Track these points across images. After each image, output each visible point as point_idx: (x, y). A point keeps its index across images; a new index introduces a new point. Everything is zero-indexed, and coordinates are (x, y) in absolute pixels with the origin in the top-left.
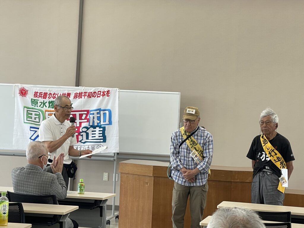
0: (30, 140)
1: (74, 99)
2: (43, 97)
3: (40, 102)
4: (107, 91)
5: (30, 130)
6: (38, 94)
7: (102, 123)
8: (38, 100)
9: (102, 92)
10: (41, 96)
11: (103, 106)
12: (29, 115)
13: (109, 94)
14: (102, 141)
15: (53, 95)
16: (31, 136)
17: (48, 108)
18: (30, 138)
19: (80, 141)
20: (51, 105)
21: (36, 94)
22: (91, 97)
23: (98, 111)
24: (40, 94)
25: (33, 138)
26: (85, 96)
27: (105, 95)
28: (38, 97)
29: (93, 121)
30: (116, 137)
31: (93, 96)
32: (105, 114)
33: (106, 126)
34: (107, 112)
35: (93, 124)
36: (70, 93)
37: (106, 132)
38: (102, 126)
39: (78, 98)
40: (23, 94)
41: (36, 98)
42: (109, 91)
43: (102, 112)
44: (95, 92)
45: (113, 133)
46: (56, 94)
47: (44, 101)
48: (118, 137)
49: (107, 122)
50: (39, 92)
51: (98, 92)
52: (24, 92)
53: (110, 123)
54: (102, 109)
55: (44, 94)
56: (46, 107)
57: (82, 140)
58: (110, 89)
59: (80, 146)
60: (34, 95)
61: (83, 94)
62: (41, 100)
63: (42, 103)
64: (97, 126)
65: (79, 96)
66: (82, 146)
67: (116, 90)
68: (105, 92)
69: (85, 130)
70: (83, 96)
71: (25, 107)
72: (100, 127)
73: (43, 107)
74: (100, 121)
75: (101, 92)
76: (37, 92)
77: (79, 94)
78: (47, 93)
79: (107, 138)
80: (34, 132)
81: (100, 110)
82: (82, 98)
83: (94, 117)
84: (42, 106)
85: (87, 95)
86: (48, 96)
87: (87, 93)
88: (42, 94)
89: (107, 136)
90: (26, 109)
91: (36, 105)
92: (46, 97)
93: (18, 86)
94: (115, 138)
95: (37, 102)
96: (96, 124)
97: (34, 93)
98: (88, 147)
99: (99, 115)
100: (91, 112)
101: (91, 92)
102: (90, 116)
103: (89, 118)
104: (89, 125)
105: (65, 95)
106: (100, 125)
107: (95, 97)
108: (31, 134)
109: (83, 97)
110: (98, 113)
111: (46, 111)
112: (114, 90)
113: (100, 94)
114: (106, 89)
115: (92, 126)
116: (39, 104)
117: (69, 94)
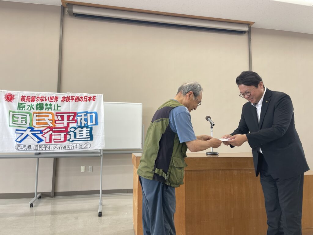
0: (16, 142)
1: (62, 102)
2: (31, 100)
3: (27, 106)
4: (93, 97)
5: (16, 133)
6: (26, 98)
7: (89, 124)
8: (26, 104)
9: (89, 97)
10: (29, 100)
11: (89, 109)
12: (15, 119)
13: (95, 99)
14: (89, 139)
15: (40, 98)
16: (16, 138)
17: (36, 110)
18: (16, 141)
19: (68, 140)
20: (38, 107)
21: (23, 98)
22: (78, 101)
23: (85, 114)
24: (27, 98)
25: (19, 140)
26: (72, 99)
27: (91, 100)
28: (25, 100)
29: (81, 123)
30: (103, 135)
31: (80, 101)
32: (91, 116)
33: (93, 127)
34: (94, 115)
35: (81, 124)
36: (58, 97)
37: (93, 131)
38: (89, 126)
39: (66, 101)
40: (9, 100)
41: (23, 102)
42: (94, 96)
43: (89, 115)
44: (82, 97)
45: (99, 132)
46: (44, 97)
47: (31, 104)
48: (104, 136)
49: (94, 123)
50: (26, 96)
51: (85, 97)
52: (11, 97)
53: (97, 123)
54: (89, 111)
55: (32, 98)
56: (34, 109)
57: (70, 139)
58: (96, 95)
59: (68, 145)
60: (21, 99)
61: (70, 98)
62: (29, 103)
63: (29, 106)
64: (84, 127)
65: (66, 100)
66: (70, 145)
67: (101, 96)
68: (91, 97)
69: (73, 130)
70: (71, 99)
71: (10, 111)
72: (87, 127)
73: (31, 110)
74: (87, 122)
75: (87, 97)
76: (25, 97)
77: (67, 98)
78: (35, 97)
79: (94, 137)
80: (21, 134)
81: (87, 112)
82: (69, 101)
83: (81, 118)
84: (29, 109)
85: (75, 99)
86: (36, 99)
87: (74, 97)
88: (29, 98)
89: (94, 135)
90: (11, 113)
91: (24, 108)
92: (34, 100)
93: (4, 92)
94: (101, 136)
95: (25, 106)
96: (83, 125)
97: (21, 98)
98: (76, 145)
99: (86, 117)
100: (78, 114)
101: (79, 97)
102: (78, 117)
103: (77, 119)
104: (77, 126)
105: (53, 98)
106: (87, 125)
107: (81, 101)
108: (16, 136)
109: (71, 101)
110: (85, 115)
111: (34, 113)
112: (99, 96)
113: (87, 99)
114: (92, 95)
115: (79, 127)
116: (27, 107)
117: (56, 98)
